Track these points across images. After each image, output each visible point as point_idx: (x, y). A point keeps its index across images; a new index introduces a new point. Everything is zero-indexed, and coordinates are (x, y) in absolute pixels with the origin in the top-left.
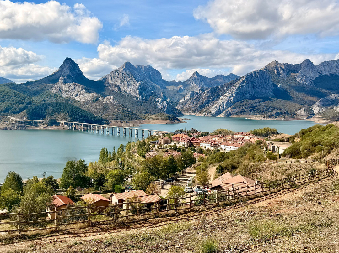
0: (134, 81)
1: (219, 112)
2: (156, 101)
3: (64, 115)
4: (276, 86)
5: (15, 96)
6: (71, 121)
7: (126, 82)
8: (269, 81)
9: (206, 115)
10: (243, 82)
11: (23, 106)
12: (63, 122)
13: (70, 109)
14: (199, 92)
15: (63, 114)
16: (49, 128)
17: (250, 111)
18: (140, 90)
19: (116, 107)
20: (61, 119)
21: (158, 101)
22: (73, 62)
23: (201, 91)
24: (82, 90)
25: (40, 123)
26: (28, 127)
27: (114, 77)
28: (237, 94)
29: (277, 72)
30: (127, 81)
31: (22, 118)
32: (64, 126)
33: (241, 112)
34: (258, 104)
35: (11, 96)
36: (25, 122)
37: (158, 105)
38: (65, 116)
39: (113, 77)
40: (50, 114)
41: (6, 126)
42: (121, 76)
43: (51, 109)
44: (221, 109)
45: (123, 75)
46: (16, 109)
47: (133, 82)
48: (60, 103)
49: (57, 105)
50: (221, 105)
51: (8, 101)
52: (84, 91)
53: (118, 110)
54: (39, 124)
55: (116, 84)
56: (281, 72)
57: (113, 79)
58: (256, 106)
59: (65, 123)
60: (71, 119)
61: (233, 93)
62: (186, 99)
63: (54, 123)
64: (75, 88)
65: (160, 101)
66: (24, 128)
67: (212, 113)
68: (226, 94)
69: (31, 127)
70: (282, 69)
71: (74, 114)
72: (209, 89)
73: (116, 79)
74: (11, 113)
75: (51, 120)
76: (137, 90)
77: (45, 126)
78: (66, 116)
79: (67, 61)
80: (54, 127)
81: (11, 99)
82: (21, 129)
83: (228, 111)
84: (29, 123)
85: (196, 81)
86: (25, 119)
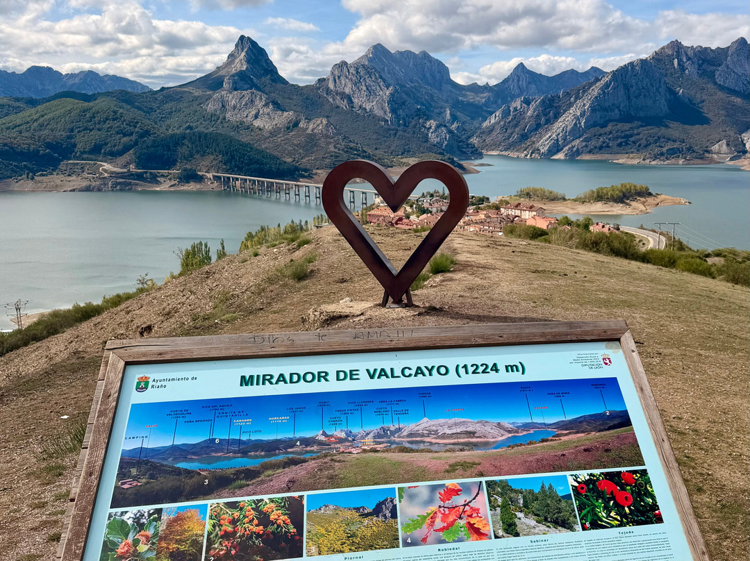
0: (379, 86)
1: (556, 148)
2: (425, 127)
3: (214, 159)
4: (675, 93)
5: (114, 120)
6: (227, 171)
7: (364, 88)
8: (660, 83)
9: (529, 156)
10: (607, 85)
11: (131, 140)
12: (210, 175)
13: (226, 147)
14: (519, 107)
15: (212, 157)
16: (182, 188)
17: (620, 145)
18: (393, 103)
19: (332, 140)
20: (207, 168)
21: (430, 128)
22: (254, 44)
23: (524, 105)
24: (266, 105)
25: (163, 176)
26: (137, 185)
27: (339, 77)
28: (593, 110)
29: (679, 64)
30: (366, 86)
31: (125, 167)
32: (212, 183)
33: (601, 148)
34: (636, 131)
35: (107, 119)
36: (131, 175)
37: (430, 135)
38: (215, 162)
39: (336, 77)
40: (185, 158)
41: (89, 183)
42: (353, 75)
43: (188, 147)
44: (560, 142)
45: (357, 72)
46: (115, 146)
47: (378, 88)
48: (206, 134)
49: (200, 137)
50: (561, 135)
51: (99, 130)
52: (271, 107)
53: (335, 147)
54: (161, 179)
55: (344, 93)
56: (688, 64)
57: (337, 81)
58: (631, 136)
59: (214, 176)
60: (228, 167)
61: (586, 107)
62: (493, 121)
63: (190, 177)
64: (252, 101)
65: (433, 128)
66: (127, 188)
67: (542, 151)
68: (571, 111)
69: (143, 186)
70: (689, 59)
71: (233, 157)
72: (539, 100)
73: (343, 82)
74: (105, 154)
75: (185, 170)
76: (386, 104)
77: (173, 183)
78: (217, 161)
79: (242, 43)
80: (192, 186)
81: (106, 126)
82: (121, 190)
83: (573, 147)
84: (140, 177)
85: (520, 83)
86: (132, 167)
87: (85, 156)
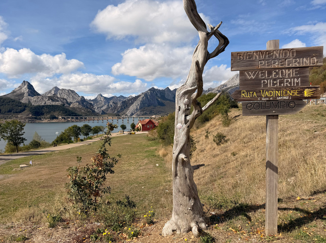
1: (132, 114)
4: (158, 100)
7: (71, 97)
10: (143, 98)
12: (60, 117)
13: (63, 109)
15: (58, 112)
16: (52, 121)
17: (150, 113)
24: (49, 100)
25: (42, 118)
26: (35, 121)
28: (141, 104)
29: (156, 93)
31: (28, 115)
32: (62, 119)
33: (145, 114)
34: (153, 110)
36: (32, 118)
37: (95, 110)
39: (61, 94)
44: (133, 112)
45: (68, 92)
46: (17, 110)
52: (51, 100)
53: (84, 111)
54: (43, 119)
55: (64, 98)
56: (158, 93)
57: (61, 95)
58: (152, 111)
60: (66, 115)
61: (139, 103)
62: (104, 108)
63: (54, 118)
64: (42, 99)
66: (33, 122)
67: (128, 115)
68: (134, 104)
69: (37, 121)
71: (66, 112)
74: (14, 113)
75: (52, 116)
77: (48, 120)
78: (61, 113)
79: (24, 83)
80: (55, 121)
82: (31, 122)
83: (137, 114)
84: (36, 118)
85: (101, 99)
86: (30, 115)
87: (6, 113)
